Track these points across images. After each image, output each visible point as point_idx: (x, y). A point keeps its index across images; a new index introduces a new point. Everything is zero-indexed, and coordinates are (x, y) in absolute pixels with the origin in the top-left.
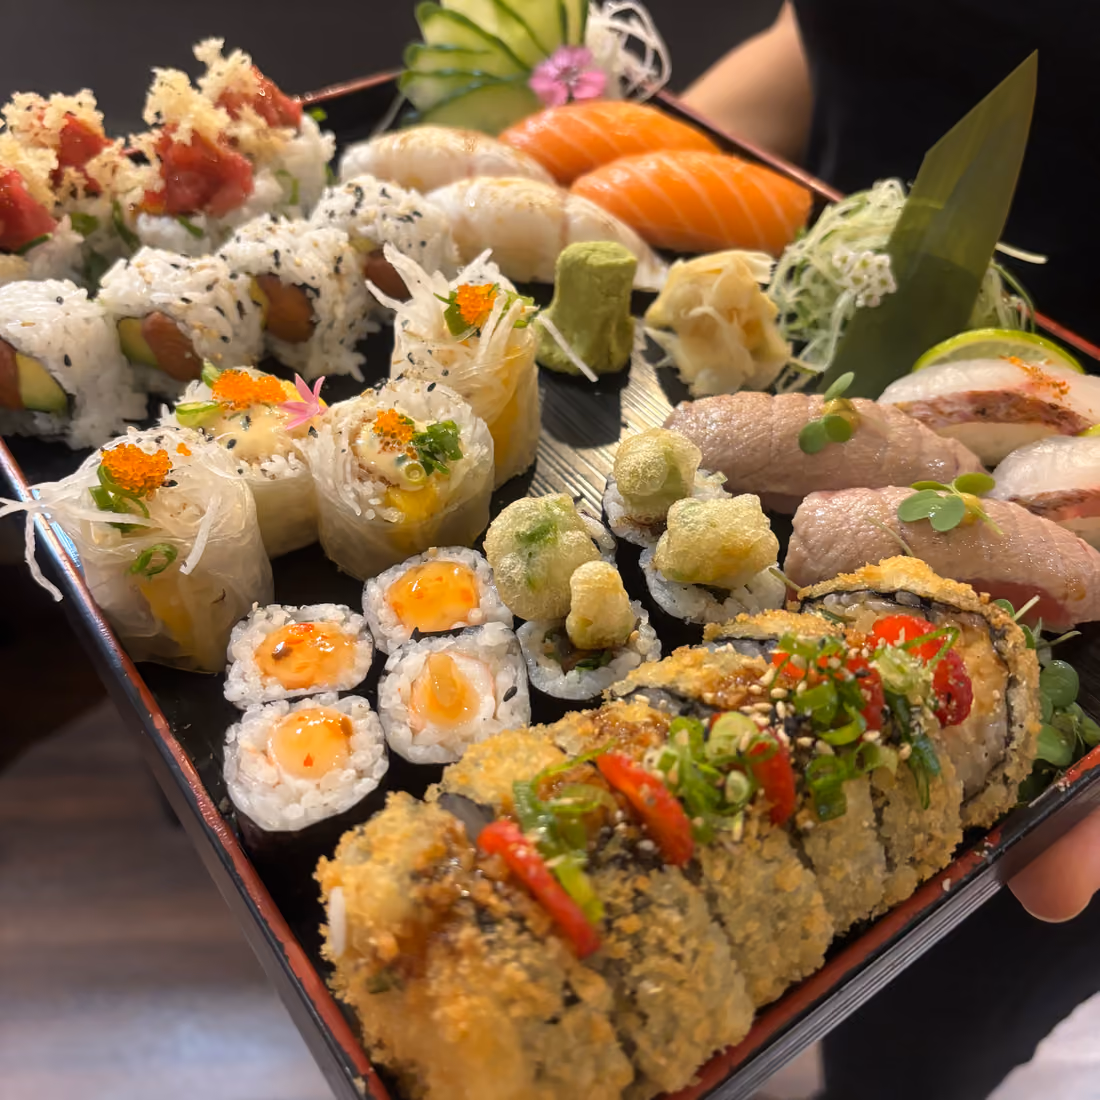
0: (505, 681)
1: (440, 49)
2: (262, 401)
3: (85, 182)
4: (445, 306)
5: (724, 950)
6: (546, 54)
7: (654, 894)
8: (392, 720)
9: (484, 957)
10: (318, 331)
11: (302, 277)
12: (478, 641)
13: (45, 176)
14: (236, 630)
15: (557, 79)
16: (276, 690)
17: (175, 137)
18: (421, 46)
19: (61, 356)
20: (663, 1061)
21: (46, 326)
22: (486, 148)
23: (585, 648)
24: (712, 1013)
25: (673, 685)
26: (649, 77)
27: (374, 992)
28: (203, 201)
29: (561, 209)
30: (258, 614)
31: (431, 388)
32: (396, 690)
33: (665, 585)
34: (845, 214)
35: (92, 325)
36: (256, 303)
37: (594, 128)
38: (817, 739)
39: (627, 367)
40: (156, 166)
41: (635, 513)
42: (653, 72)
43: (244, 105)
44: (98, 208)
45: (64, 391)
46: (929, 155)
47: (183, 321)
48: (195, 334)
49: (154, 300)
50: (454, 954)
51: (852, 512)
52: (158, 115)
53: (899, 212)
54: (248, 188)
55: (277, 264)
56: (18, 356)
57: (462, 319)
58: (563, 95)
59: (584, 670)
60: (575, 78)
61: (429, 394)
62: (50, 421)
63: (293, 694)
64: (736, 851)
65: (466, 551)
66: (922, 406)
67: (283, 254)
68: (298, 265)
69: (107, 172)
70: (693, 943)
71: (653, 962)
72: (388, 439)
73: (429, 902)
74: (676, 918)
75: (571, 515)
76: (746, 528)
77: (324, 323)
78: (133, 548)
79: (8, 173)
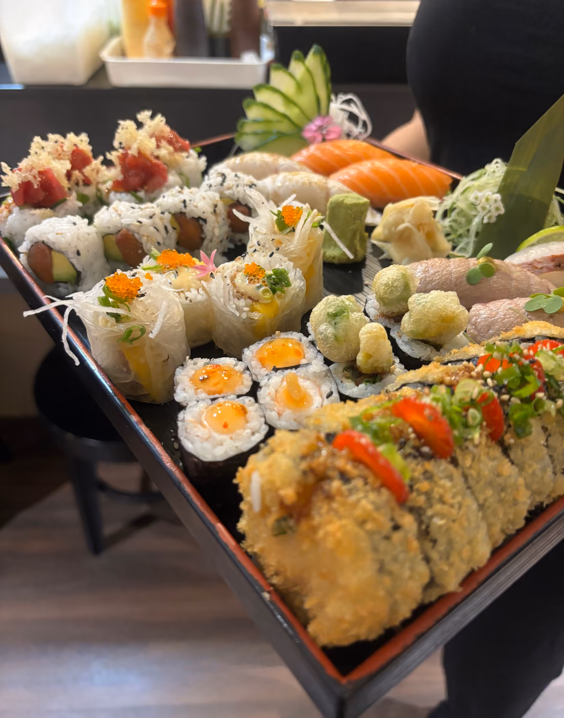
0: (326, 389)
1: (255, 121)
2: (183, 265)
3: (83, 178)
4: (275, 218)
5: (475, 506)
6: (310, 120)
7: (435, 471)
8: (266, 409)
9: (347, 497)
10: (206, 243)
11: (197, 213)
12: (309, 370)
13: (65, 172)
14: (178, 370)
15: (316, 131)
16: (203, 395)
17: (130, 152)
18: (246, 121)
19: (74, 250)
20: (446, 568)
21: (69, 234)
22: (283, 161)
23: (369, 373)
24: (470, 542)
25: (425, 379)
26: (360, 133)
27: (276, 535)
28: (143, 185)
29: (325, 185)
30: (190, 363)
31: (271, 255)
32: (268, 394)
33: (407, 343)
34: (473, 180)
35: (91, 236)
36: (174, 228)
37: (337, 152)
38: (511, 396)
39: (364, 259)
40: (119, 168)
41: (385, 310)
42: (363, 131)
43: (163, 141)
44: (90, 191)
45: (76, 269)
46: (517, 144)
47: (138, 233)
48: (144, 240)
49: (123, 222)
50: (329, 497)
51: (500, 310)
52: (120, 143)
53: (503, 174)
54: (165, 179)
55: (185, 206)
56: (53, 253)
57: (285, 224)
58: (320, 138)
59: (368, 383)
60: (326, 130)
61: (270, 258)
62: (67, 288)
63: (212, 397)
64: (475, 451)
65: (295, 333)
66: (525, 266)
67: (188, 202)
68: (196, 207)
69: (94, 174)
70: (459, 498)
71: (438, 507)
72: (252, 277)
73: (312, 470)
74: (448, 484)
75: (355, 306)
76: (452, 304)
77: (209, 237)
78: (122, 328)
79: (46, 169)
